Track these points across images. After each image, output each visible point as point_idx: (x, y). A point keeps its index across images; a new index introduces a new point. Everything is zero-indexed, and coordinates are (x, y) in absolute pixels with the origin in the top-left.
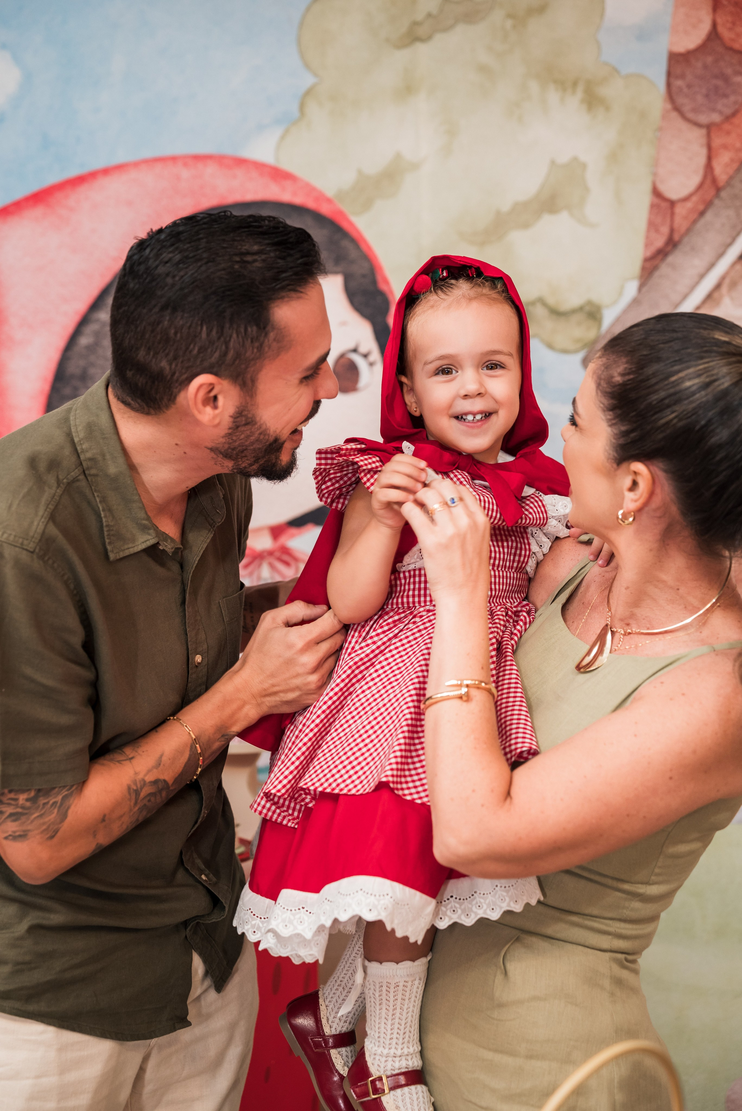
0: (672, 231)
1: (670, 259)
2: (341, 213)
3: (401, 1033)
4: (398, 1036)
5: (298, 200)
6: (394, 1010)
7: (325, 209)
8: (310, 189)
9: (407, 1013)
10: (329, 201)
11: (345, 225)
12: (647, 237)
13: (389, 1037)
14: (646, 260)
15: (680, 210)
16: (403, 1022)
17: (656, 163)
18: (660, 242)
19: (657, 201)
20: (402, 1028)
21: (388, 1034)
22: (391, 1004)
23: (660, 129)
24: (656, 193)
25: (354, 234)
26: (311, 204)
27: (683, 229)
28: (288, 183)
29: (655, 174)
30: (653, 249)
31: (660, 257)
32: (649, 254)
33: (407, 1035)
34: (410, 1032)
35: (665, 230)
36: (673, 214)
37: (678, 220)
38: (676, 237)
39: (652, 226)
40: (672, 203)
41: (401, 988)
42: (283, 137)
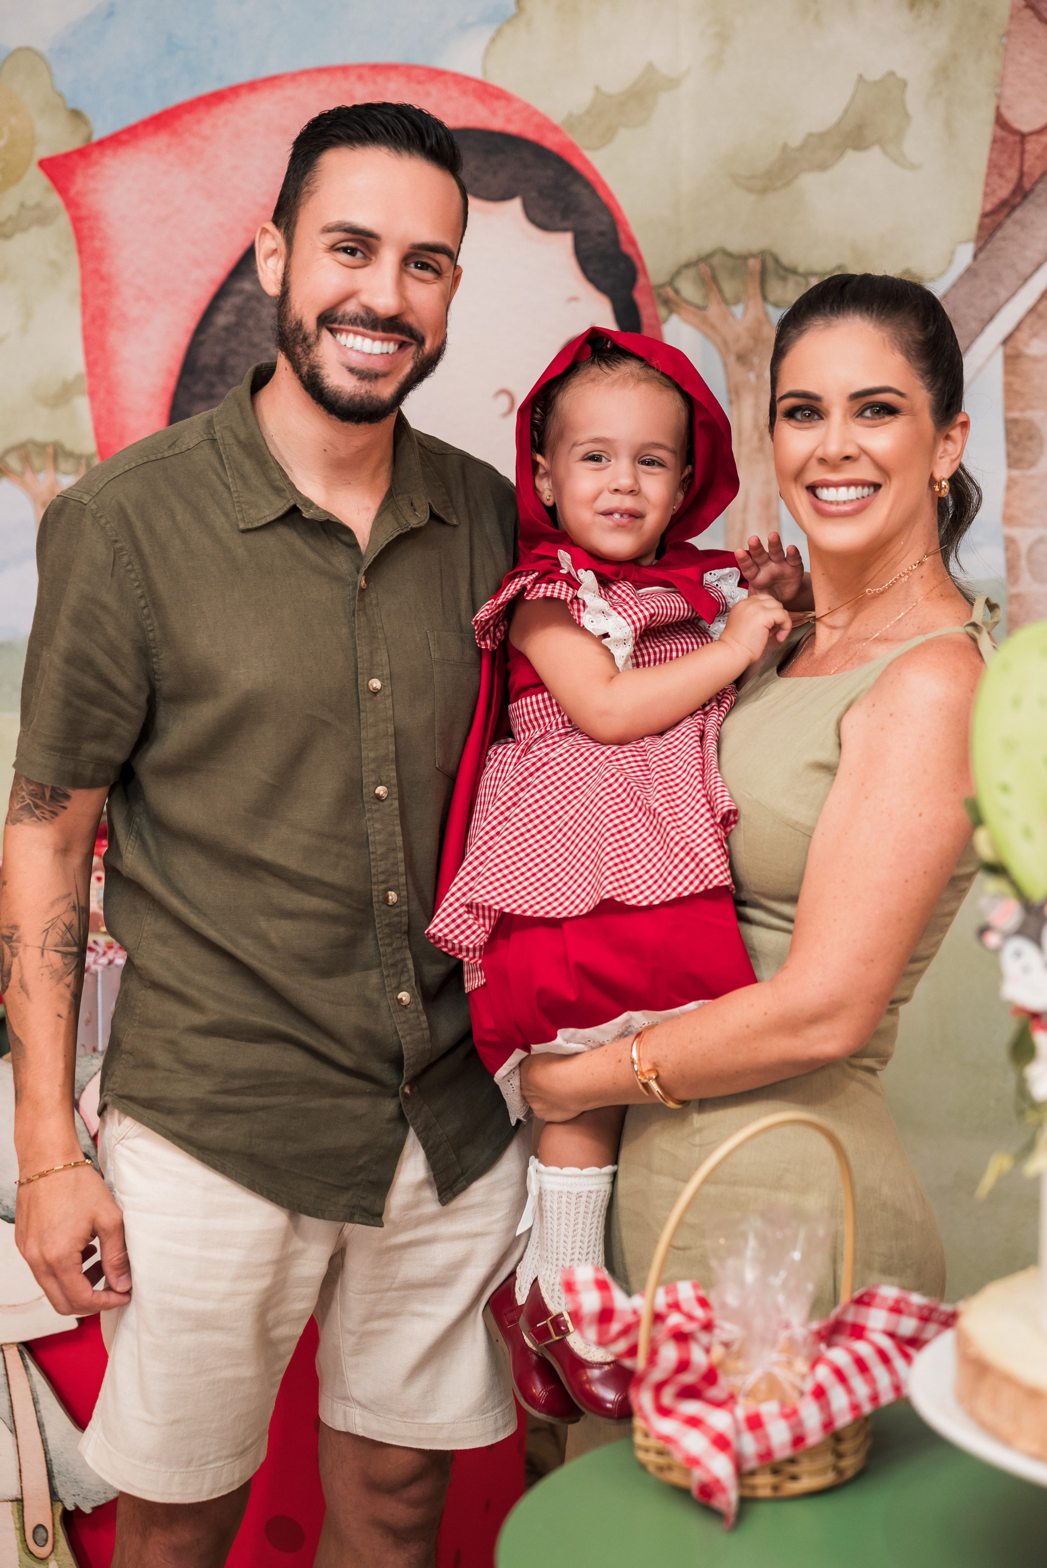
0: (1022, 175)
1: (1018, 214)
2: (572, 146)
3: (584, 1252)
4: (580, 1256)
5: (513, 128)
6: (575, 1225)
7: (550, 141)
8: (530, 113)
9: (591, 1229)
10: (555, 129)
11: (576, 163)
12: (987, 184)
13: (569, 1258)
14: (985, 215)
15: (1031, 146)
16: (586, 1240)
17: (1001, 80)
18: (1004, 192)
19: (1001, 133)
20: (585, 1246)
21: (569, 1255)
22: (572, 1218)
23: (1008, 34)
24: (1001, 122)
25: (591, 177)
26: (530, 134)
27: (1037, 173)
28: (499, 104)
29: (999, 97)
30: (995, 200)
31: (1005, 211)
32: (989, 207)
33: (591, 1255)
34: (594, 1252)
35: (1012, 174)
36: (1023, 152)
37: (1029, 160)
38: (1027, 185)
39: (994, 168)
40: (1023, 137)
41: (584, 1199)
42: (493, 41)
